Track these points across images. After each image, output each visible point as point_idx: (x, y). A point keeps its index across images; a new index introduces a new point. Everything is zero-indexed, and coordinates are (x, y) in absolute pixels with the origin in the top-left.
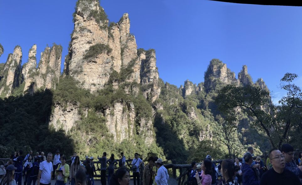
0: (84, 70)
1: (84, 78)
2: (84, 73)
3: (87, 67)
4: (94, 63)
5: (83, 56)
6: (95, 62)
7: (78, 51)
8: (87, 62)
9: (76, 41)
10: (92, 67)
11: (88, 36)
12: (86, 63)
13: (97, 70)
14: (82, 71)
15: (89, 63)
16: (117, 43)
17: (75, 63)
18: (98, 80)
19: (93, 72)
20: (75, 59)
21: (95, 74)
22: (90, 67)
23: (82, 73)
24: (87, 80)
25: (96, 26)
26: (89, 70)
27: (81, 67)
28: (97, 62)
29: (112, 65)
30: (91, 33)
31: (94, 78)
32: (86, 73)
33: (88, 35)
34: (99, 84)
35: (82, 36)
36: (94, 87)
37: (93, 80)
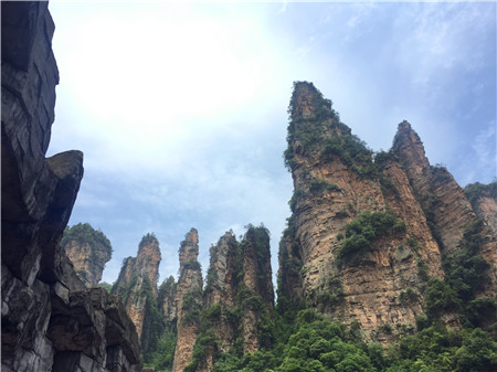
0: (347, 289)
1: (351, 313)
2: (348, 298)
3: (351, 281)
4: (367, 267)
5: (334, 251)
6: (372, 264)
8: (351, 266)
9: (308, 217)
10: (366, 278)
11: (335, 200)
12: (347, 270)
13: (381, 285)
14: (342, 295)
15: (356, 269)
16: (407, 199)
17: (318, 274)
18: (394, 313)
19: (372, 292)
20: (315, 262)
21: (378, 297)
22: (360, 278)
23: (344, 299)
24: (363, 319)
25: (346, 173)
26: (359, 289)
27: (337, 282)
28: (375, 263)
29: (420, 265)
30: (339, 191)
31: (380, 308)
32: (353, 298)
33: (332, 198)
34: (399, 326)
35: (320, 202)
36: (387, 337)
37: (379, 317)
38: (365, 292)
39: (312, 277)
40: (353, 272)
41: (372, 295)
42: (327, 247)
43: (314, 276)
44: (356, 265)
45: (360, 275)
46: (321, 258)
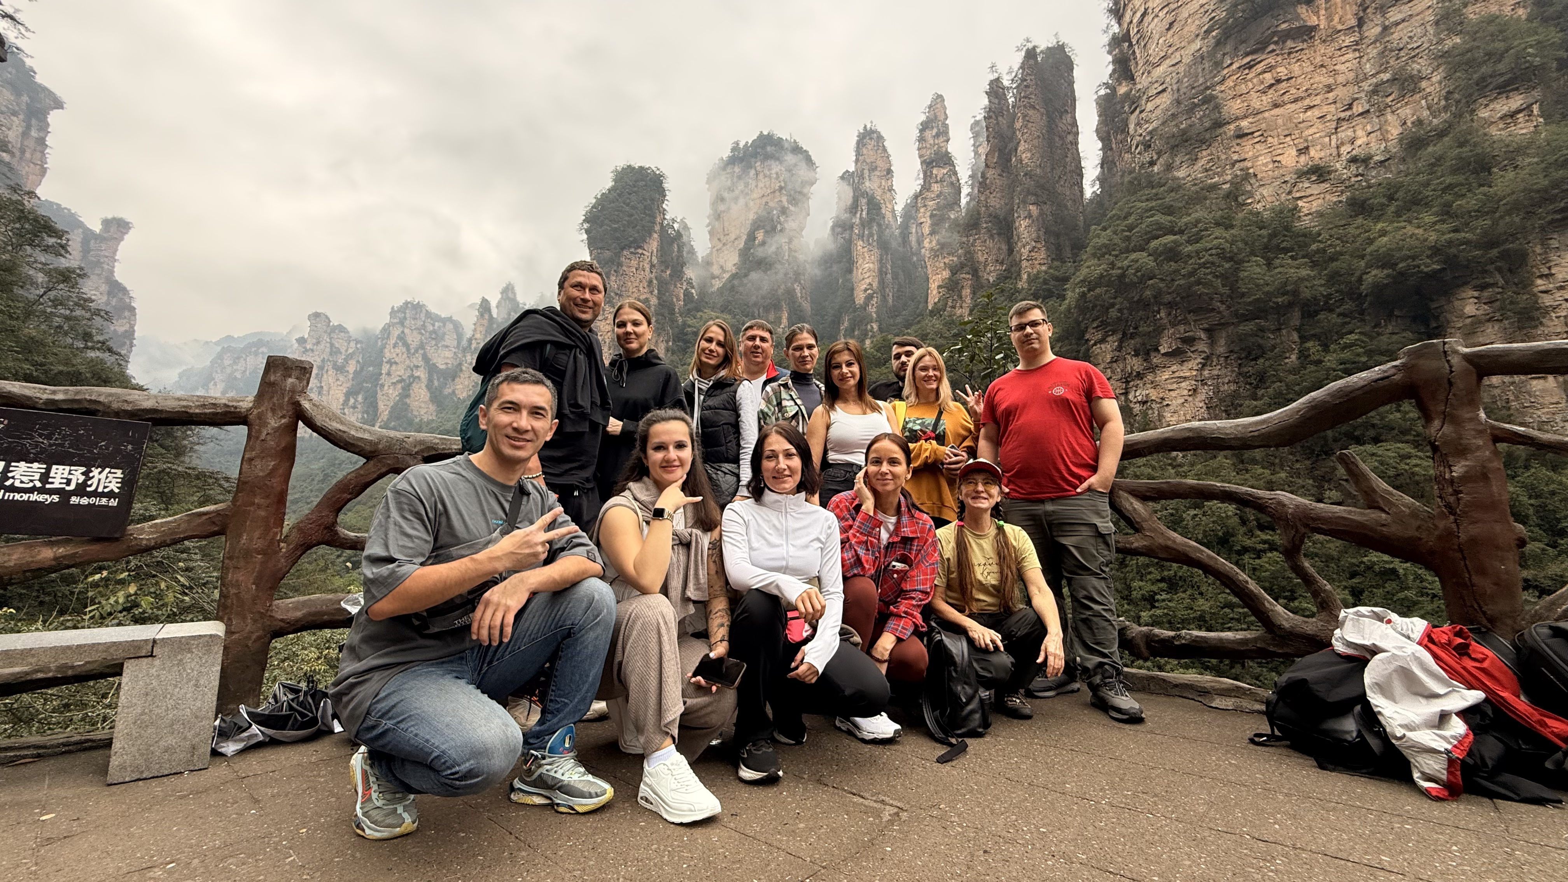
0: (1235, 107)
1: (1235, 157)
2: (1232, 127)
3: (1243, 88)
4: (1290, 44)
5: (1208, 32)
6: (1307, 33)
7: (1170, 18)
8: (1247, 54)
10: (1282, 71)
12: (1234, 67)
13: (1322, 79)
14: (1218, 125)
15: (1259, 57)
17: (1165, 94)
18: (1345, 133)
19: (1296, 101)
20: (1159, 71)
21: (1310, 108)
22: (1268, 76)
23: (1221, 130)
24: (1261, 163)
26: (1263, 101)
27: (1208, 100)
28: (1314, 28)
31: (1311, 131)
32: (1244, 123)
34: (1354, 160)
36: (1316, 189)
37: (1303, 151)
38: (1276, 106)
39: (1150, 106)
40: (1250, 66)
41: (1293, 106)
42: (1192, 28)
43: (1158, 101)
44: (1261, 47)
45: (1270, 68)
46: (1177, 57)
